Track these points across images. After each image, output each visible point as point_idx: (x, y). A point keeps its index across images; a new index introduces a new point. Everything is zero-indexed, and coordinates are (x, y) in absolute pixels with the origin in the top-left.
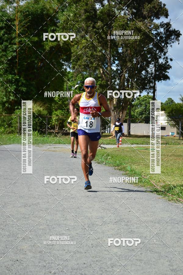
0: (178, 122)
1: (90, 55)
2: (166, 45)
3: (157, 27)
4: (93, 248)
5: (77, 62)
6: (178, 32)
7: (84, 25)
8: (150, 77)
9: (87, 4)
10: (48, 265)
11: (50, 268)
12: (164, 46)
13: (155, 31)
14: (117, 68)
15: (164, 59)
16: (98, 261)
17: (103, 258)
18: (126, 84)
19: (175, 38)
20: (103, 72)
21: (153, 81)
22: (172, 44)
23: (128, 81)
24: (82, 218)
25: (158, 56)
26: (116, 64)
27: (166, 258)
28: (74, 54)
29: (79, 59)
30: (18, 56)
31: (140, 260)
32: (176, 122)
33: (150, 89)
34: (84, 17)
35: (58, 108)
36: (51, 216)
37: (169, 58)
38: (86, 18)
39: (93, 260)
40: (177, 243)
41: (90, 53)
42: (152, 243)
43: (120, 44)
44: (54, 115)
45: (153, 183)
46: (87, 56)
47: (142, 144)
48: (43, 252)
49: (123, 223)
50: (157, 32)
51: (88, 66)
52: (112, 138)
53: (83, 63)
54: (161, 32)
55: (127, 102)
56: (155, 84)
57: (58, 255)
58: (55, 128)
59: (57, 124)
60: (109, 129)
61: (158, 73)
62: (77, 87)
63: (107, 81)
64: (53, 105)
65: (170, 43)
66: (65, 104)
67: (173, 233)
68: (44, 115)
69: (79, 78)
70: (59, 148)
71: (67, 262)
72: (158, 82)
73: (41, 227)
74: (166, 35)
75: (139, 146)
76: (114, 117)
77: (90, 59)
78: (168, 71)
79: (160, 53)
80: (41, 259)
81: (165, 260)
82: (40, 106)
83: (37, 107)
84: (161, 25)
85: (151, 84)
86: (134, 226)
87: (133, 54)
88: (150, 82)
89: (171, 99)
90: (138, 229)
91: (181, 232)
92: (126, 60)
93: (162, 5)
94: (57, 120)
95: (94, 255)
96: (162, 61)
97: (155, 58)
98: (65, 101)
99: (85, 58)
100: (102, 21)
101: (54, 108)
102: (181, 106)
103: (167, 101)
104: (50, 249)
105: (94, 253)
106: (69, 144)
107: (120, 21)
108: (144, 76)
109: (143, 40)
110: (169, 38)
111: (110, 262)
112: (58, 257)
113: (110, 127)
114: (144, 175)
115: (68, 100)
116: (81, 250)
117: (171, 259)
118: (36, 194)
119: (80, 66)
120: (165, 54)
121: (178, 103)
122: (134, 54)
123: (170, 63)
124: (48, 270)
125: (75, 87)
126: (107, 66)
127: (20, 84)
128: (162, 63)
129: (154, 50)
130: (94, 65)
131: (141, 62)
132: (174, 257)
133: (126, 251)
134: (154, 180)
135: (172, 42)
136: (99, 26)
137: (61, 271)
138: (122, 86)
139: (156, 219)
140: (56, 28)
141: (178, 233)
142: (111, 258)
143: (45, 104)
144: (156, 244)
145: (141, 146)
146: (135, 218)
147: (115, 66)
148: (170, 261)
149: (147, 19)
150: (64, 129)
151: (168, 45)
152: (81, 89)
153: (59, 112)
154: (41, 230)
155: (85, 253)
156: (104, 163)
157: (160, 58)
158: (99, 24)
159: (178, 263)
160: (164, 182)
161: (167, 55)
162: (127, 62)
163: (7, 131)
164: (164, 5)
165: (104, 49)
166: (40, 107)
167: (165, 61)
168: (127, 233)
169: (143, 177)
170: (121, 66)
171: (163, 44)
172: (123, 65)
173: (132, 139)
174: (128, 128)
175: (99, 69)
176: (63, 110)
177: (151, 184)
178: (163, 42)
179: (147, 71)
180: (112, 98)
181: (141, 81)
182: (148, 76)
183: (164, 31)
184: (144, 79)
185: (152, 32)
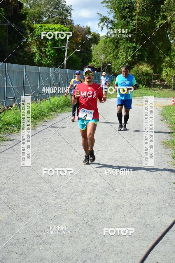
166: (148, 68)
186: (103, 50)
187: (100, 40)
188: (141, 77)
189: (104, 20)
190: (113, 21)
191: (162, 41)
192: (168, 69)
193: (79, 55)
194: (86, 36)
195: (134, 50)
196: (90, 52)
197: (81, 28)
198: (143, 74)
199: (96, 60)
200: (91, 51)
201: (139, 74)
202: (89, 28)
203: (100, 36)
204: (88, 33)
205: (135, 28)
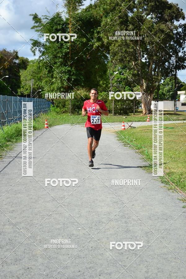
1: (124, 52)
2: (184, 41)
3: (176, 28)
5: (114, 57)
7: (118, 28)
8: (172, 68)
9: (120, 12)
12: (182, 42)
13: (175, 30)
14: (145, 60)
15: (182, 52)
18: (153, 73)
20: (135, 64)
21: (174, 70)
23: (155, 71)
25: (178, 50)
26: (145, 57)
28: (112, 51)
29: (116, 55)
30: (70, 52)
34: (118, 22)
35: (103, 90)
38: (120, 23)
41: (124, 49)
43: (147, 42)
46: (121, 52)
50: (177, 32)
51: (122, 60)
53: (119, 58)
54: (180, 32)
56: (176, 72)
61: (178, 64)
63: (138, 71)
72: (178, 71)
74: (183, 34)
76: (144, 100)
77: (124, 55)
79: (179, 48)
83: (84, 92)
84: (179, 26)
88: (172, 71)
92: (152, 54)
93: (180, 10)
96: (181, 54)
97: (176, 52)
99: (120, 54)
100: (133, 25)
107: (147, 25)
108: (167, 66)
113: (141, 106)
119: (116, 60)
120: (183, 49)
122: (159, 50)
127: (72, 73)
128: (181, 56)
130: (128, 59)
131: (165, 56)
136: (130, 29)
138: (150, 75)
149: (168, 22)
157: (179, 52)
158: (130, 27)
161: (185, 49)
162: (153, 56)
163: (62, 111)
164: (182, 10)
165: (135, 46)
166: (87, 92)
170: (149, 59)
171: (182, 41)
172: (151, 58)
175: (131, 62)
178: (181, 39)
179: (169, 63)
180: (142, 85)
181: (165, 70)
182: (170, 66)
183: (182, 31)
184: (167, 69)
185: (173, 32)
186: (31, 75)
187: (28, 65)
188: (81, 102)
189: (36, 43)
190: (45, 44)
191: (98, 64)
192: (103, 93)
193: (7, 81)
194: (14, 60)
195: (70, 75)
196: (18, 78)
197: (8, 52)
198: (82, 99)
199: (24, 86)
200: (20, 77)
201: (78, 99)
202: (17, 53)
203: (29, 60)
204: (16, 57)
205: (68, 50)
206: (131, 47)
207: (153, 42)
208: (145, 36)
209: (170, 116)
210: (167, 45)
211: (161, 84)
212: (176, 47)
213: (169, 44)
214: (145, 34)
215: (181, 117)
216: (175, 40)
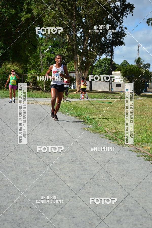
0: (131, 80)
1: (59, 24)
2: (122, 16)
3: (114, 1)
4: (51, 182)
6: (132, 5)
8: (108, 43)
10: (11, 196)
11: (12, 198)
12: (120, 17)
13: (113, 4)
15: (120, 27)
16: (54, 193)
17: (58, 190)
18: (88, 48)
19: (129, 10)
20: (69, 38)
21: (111, 46)
22: (126, 16)
23: (90, 46)
24: (44, 158)
25: (115, 25)
26: (80, 31)
27: (110, 191)
28: (46, 23)
31: (88, 192)
32: (129, 80)
33: (108, 53)
35: (32, 68)
36: (19, 156)
37: (124, 27)
39: (50, 192)
40: (121, 179)
41: (58, 21)
42: (100, 179)
43: (83, 14)
44: (29, 74)
45: (106, 130)
46: (56, 25)
47: (101, 98)
48: (9, 186)
49: (78, 163)
50: (114, 5)
52: (76, 93)
54: (118, 5)
55: (89, 64)
56: (112, 49)
57: (21, 188)
58: (29, 84)
59: (31, 81)
60: (74, 85)
61: (115, 39)
62: (48, 51)
63: (73, 45)
64: (28, 65)
65: (125, 14)
66: (38, 64)
67: (118, 171)
68: (20, 73)
69: (50, 43)
70: (31, 100)
71: (28, 194)
72: (115, 47)
73: (9, 165)
74: (122, 8)
75: (99, 99)
76: (78, 76)
78: (123, 37)
79: (116, 23)
80: (6, 191)
81: (109, 192)
82: (17, 65)
83: (14, 67)
85: (109, 48)
86: (87, 165)
87: (94, 23)
88: (108, 47)
89: (126, 61)
90: (90, 168)
91: (125, 170)
94: (31, 77)
95: (50, 188)
96: (119, 29)
97: (113, 27)
98: (38, 62)
101: (28, 68)
102: (134, 67)
103: (122, 63)
104: (15, 183)
105: (51, 186)
106: (40, 98)
108: (104, 42)
109: (102, 12)
110: (125, 11)
111: (63, 194)
112: (20, 190)
114: (99, 123)
115: (40, 61)
116: (41, 184)
117: (114, 192)
118: (9, 138)
120: (121, 24)
121: (131, 65)
123: (125, 31)
124: (11, 200)
125: (47, 50)
126: (73, 33)
128: (118, 31)
129: (112, 20)
130: (62, 32)
132: (117, 190)
133: (78, 185)
134: (108, 127)
135: (127, 14)
137: (22, 201)
138: (85, 50)
139: (106, 159)
140: (30, 2)
141: (123, 171)
142: (64, 191)
143: (21, 64)
144: (103, 180)
145: (100, 99)
146: (88, 158)
147: (80, 33)
148: (113, 194)
150: (37, 85)
151: (123, 16)
152: (52, 52)
153: (32, 71)
154: (9, 168)
155: (44, 186)
156: (68, 113)
157: (117, 27)
159: (119, 195)
160: (116, 129)
161: (123, 24)
165: (70, 19)
166: (17, 67)
167: (121, 30)
168: (80, 171)
169: (99, 125)
170: (84, 33)
171: (119, 15)
172: (86, 32)
173: (93, 94)
174: (90, 85)
175: (66, 36)
176: (36, 69)
177: (105, 131)
178: (119, 14)
179: (106, 38)
180: (76, 60)
181: (101, 46)
182: (106, 42)
183: (120, 4)
184: (103, 44)
185: (111, 5)
206: (65, 20)
207: (90, 15)
208: (80, 8)
209: (106, 94)
210: (104, 19)
211: (97, 60)
212: (114, 22)
213: (105, 18)
214: (81, 6)
215: (117, 95)
216: (113, 14)
